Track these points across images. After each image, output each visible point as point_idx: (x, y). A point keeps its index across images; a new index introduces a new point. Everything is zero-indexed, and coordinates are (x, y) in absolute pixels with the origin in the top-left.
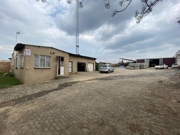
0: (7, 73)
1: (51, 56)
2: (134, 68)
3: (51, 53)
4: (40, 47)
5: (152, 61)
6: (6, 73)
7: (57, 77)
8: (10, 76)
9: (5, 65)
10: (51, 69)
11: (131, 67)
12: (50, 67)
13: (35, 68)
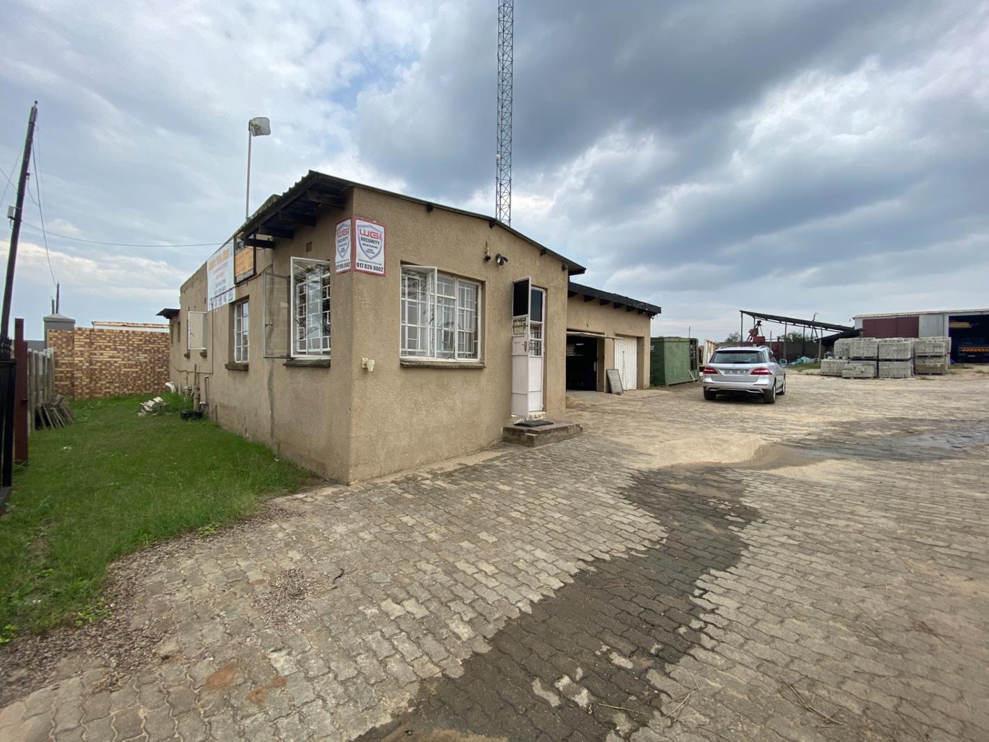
0: (158, 399)
1: (483, 283)
2: (877, 366)
3: (487, 258)
4: (435, 212)
5: (966, 325)
6: (151, 397)
7: (511, 426)
8: (185, 417)
9: (139, 348)
10: (486, 371)
11: (859, 366)
12: (475, 356)
13: (406, 366)
